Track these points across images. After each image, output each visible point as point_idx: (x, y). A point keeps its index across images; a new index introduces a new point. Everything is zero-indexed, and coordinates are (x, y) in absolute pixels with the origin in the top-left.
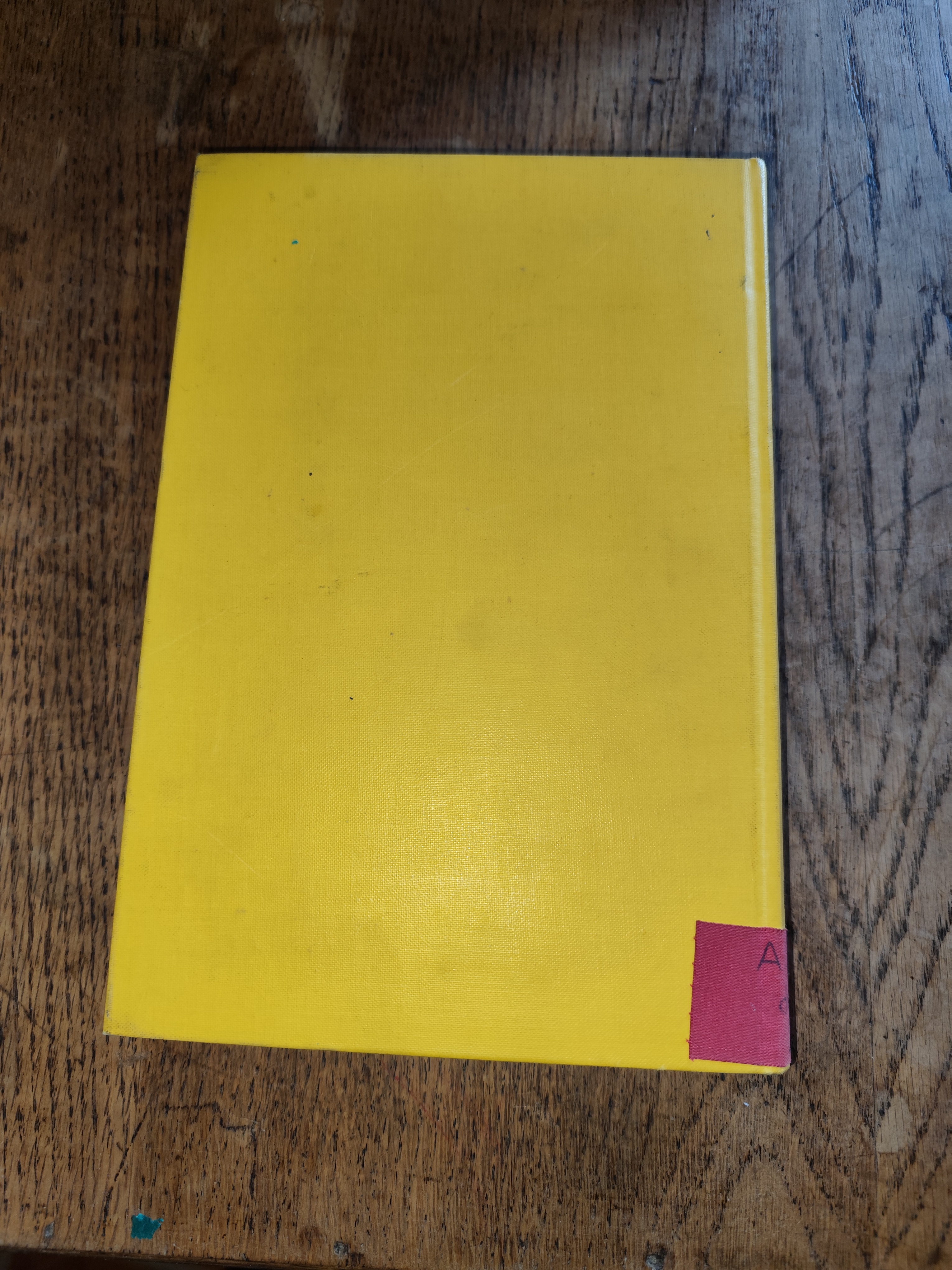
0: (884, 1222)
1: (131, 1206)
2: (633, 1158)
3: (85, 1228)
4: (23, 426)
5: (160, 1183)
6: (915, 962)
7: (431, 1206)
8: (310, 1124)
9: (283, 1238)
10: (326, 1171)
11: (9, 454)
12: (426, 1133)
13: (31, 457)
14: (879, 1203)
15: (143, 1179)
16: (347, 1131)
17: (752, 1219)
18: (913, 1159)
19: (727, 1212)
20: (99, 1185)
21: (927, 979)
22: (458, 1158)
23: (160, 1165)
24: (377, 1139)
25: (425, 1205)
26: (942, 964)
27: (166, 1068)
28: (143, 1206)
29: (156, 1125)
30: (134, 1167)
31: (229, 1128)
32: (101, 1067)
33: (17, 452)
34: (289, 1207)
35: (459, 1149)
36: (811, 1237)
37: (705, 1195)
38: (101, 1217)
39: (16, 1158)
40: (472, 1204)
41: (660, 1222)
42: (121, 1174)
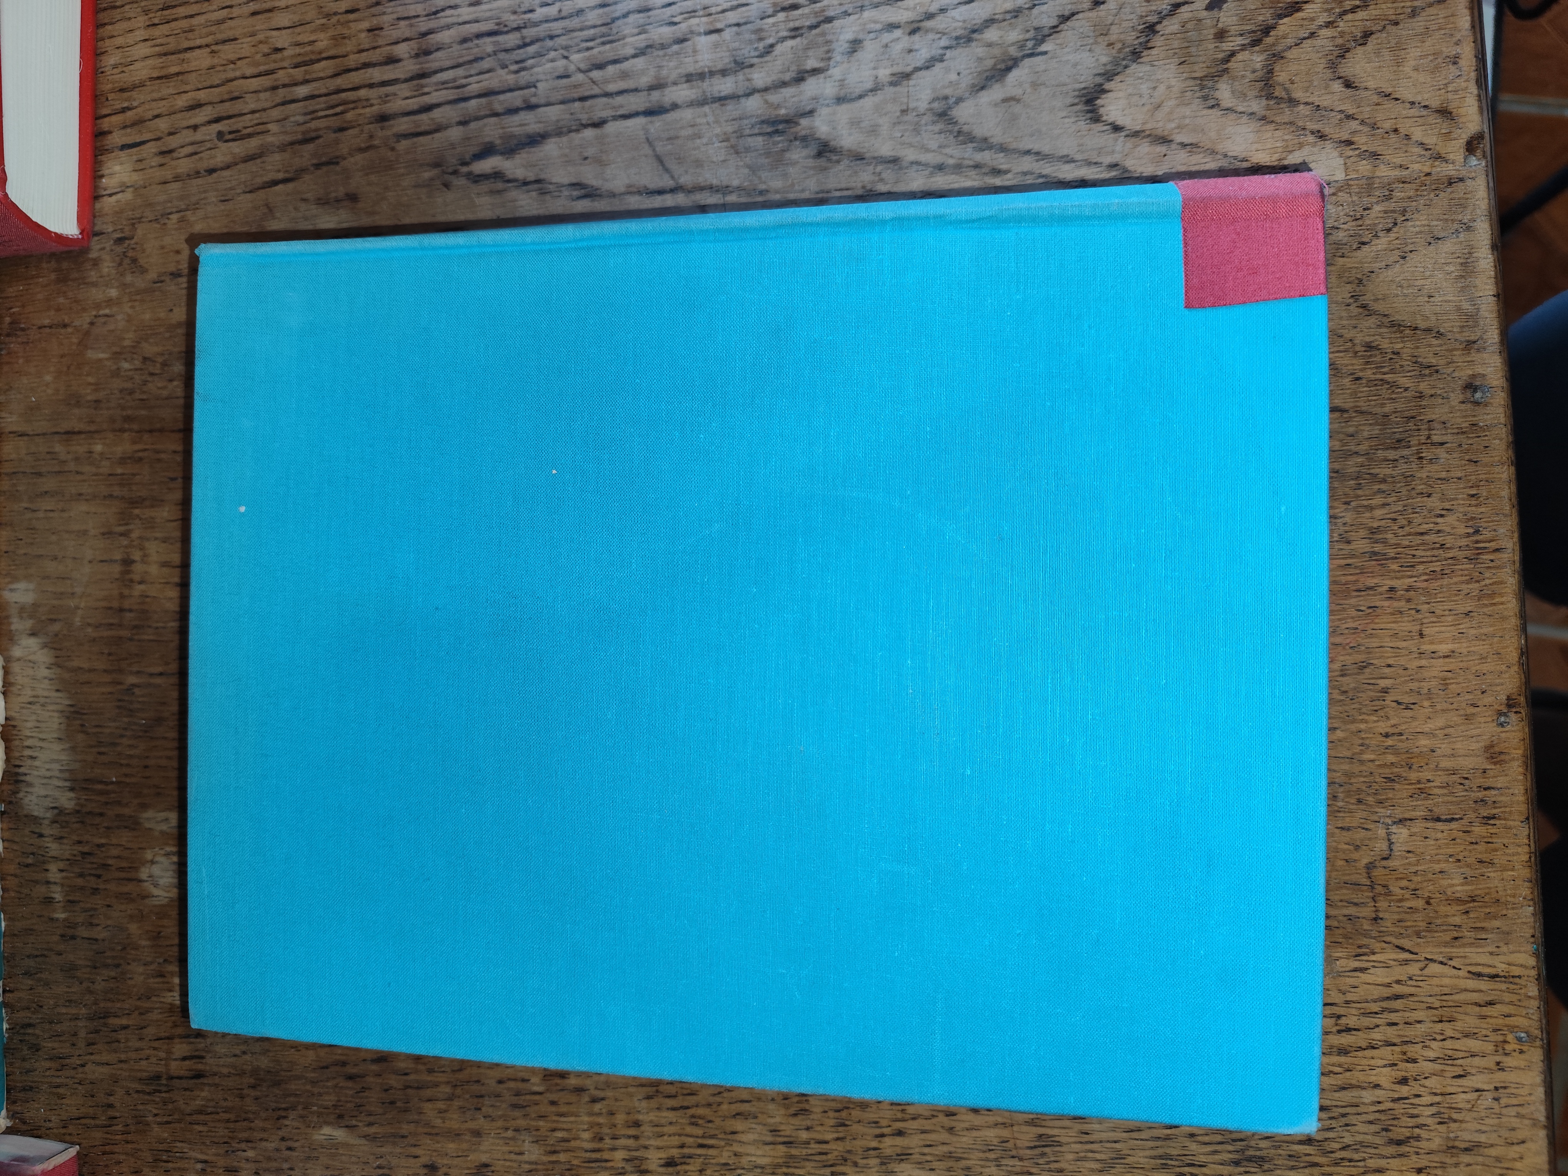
0: (1416, 167)
1: (1485, 950)
2: (1377, 424)
3: (1514, 998)
4: (646, 1147)
5: (1457, 920)
6: (1148, 154)
7: (1449, 628)
8: (1377, 763)
9: (1501, 782)
10: (1424, 742)
11: (678, 1161)
12: (1374, 640)
13: (680, 1135)
14: (1397, 173)
15: (1456, 938)
16: (1380, 724)
17: (1427, 299)
18: (1349, 143)
19: (1422, 325)
20: (1468, 987)
21: (1164, 140)
22: (1396, 604)
23: (1439, 922)
24: (1385, 691)
25: (1448, 635)
26: (1148, 126)
28: (1484, 936)
29: (1396, 929)
30: (1443, 950)
31: (1391, 850)
33: (675, 1152)
34: (1467, 778)
35: (1386, 603)
36: (1439, 239)
37: (1407, 349)
38: (1501, 982)
39: (1449, 1081)
40: (1441, 587)
41: (1439, 392)
42: (1452, 963)
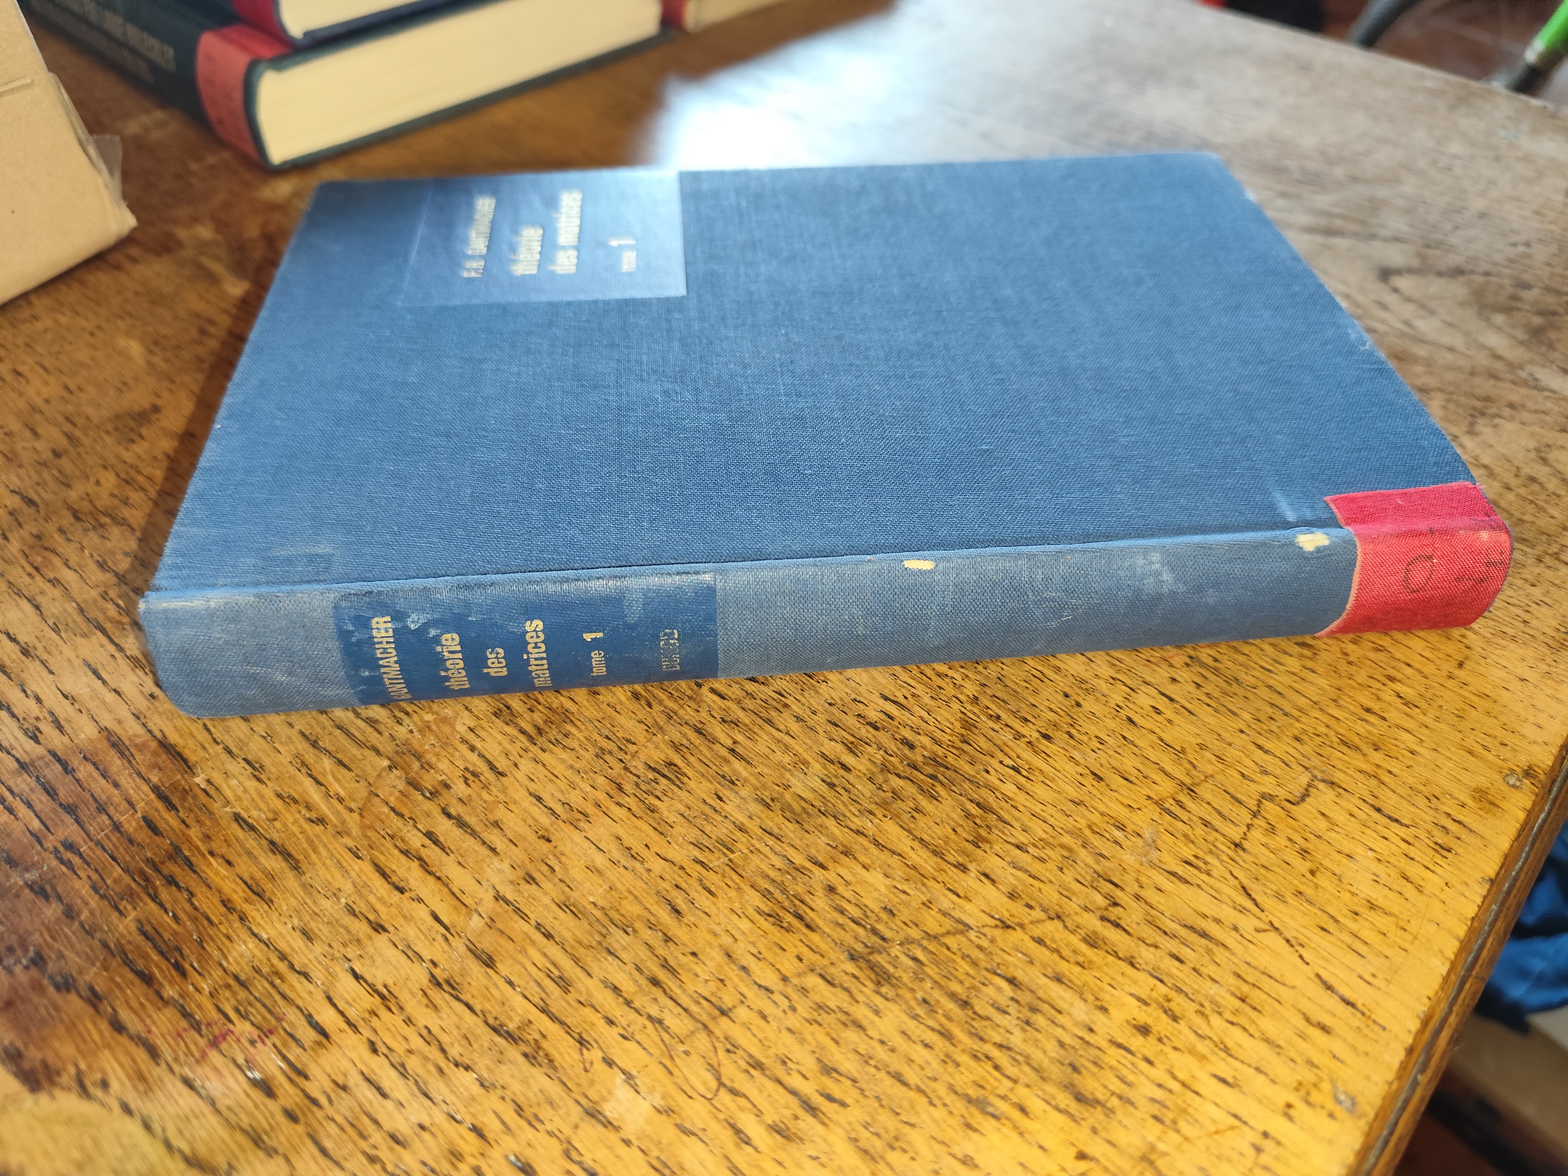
9: (1477, 826)
16: (1368, 698)
20: (1305, 990)
27: (1185, 818)
28: (1362, 952)
29: (1254, 871)
31: (1303, 799)
32: (1136, 885)
34: (1437, 798)
38: (1354, 1014)
39: (1205, 1076)
42: (1302, 951)
